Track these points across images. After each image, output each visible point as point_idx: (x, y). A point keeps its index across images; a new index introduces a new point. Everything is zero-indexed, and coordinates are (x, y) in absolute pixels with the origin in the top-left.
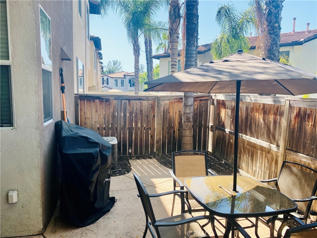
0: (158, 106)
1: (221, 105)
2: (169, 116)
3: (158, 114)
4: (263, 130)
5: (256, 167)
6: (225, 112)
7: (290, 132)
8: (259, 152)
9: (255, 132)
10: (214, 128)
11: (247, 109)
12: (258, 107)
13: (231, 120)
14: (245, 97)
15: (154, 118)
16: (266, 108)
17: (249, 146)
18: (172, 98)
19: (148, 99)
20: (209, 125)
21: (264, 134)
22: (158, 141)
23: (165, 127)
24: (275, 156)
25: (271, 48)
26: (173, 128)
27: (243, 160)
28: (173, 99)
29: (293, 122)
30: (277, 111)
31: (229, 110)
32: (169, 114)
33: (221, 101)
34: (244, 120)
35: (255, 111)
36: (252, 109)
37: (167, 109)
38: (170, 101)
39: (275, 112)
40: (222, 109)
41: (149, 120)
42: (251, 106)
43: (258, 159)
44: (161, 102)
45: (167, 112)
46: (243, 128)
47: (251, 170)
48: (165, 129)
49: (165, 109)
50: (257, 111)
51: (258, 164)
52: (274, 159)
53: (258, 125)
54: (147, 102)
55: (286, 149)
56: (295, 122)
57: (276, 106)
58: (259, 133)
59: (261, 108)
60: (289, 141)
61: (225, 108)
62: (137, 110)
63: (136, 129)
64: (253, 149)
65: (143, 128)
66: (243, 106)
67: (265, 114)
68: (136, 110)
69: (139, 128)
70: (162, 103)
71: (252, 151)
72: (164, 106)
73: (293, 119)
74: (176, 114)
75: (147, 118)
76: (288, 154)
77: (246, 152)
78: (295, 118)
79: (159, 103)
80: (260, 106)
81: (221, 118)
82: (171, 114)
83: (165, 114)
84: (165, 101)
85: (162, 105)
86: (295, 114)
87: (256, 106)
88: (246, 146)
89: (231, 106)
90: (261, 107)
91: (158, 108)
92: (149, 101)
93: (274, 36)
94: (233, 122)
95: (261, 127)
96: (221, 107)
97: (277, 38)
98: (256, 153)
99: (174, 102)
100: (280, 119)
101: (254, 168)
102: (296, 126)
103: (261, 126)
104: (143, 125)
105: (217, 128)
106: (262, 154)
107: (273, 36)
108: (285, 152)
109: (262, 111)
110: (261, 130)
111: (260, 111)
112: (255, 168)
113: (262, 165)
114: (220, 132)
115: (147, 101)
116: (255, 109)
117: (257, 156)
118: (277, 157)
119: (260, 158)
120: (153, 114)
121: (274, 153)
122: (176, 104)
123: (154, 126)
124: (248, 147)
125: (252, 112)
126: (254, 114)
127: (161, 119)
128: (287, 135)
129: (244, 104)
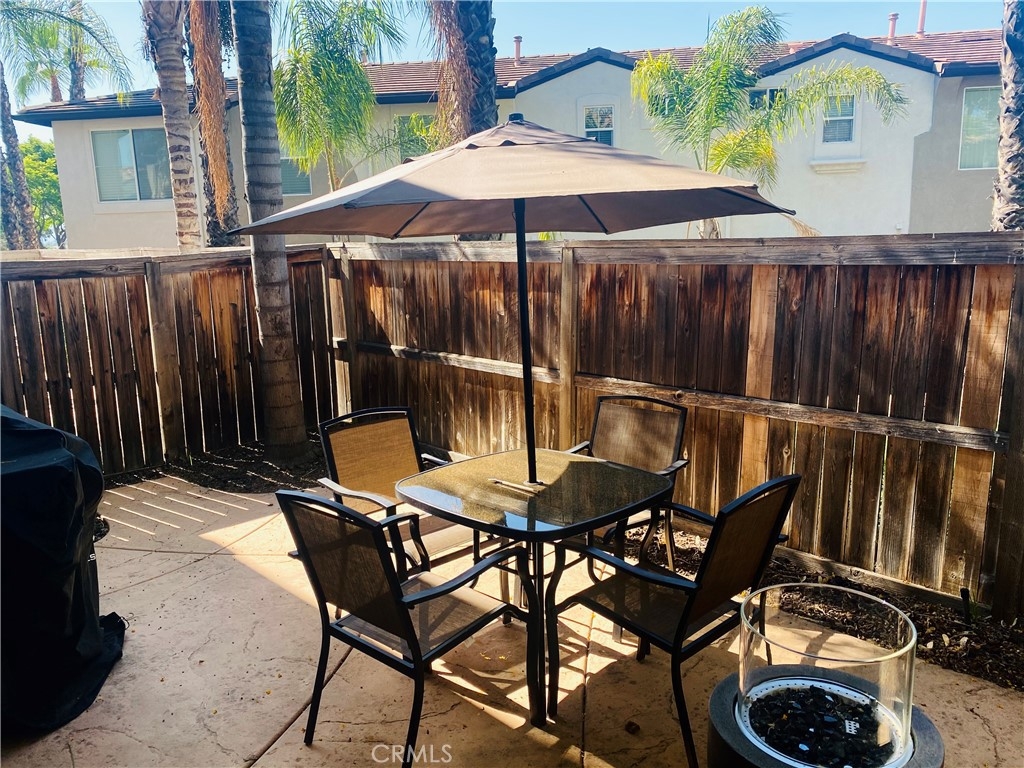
0: (155, 295)
1: (366, 277)
2: (199, 327)
3: (160, 322)
4: (507, 335)
5: (498, 434)
6: (384, 296)
7: (580, 330)
8: (502, 393)
9: (486, 342)
10: (351, 348)
11: (454, 280)
12: (486, 272)
13: (407, 317)
14: (447, 248)
15: (144, 335)
16: (510, 273)
17: (472, 384)
18: (202, 262)
19: (117, 270)
20: (331, 342)
21: (511, 345)
22: (171, 413)
23: (191, 366)
24: (547, 397)
25: (476, 105)
26: (219, 363)
27: (458, 423)
28: (204, 265)
29: (584, 305)
30: (542, 278)
31: (396, 290)
32: (199, 319)
33: (365, 265)
34: (449, 314)
35: (478, 284)
36: (471, 282)
37: (189, 302)
38: (196, 273)
39: (536, 282)
40: (372, 289)
41: (126, 348)
42: (466, 271)
43: (501, 414)
44: (164, 277)
45: (190, 310)
46: (449, 336)
47: (484, 446)
48: (191, 372)
49: (184, 303)
50: (485, 284)
51: (503, 427)
52: (545, 405)
53: (493, 322)
54: (111, 284)
55: (574, 373)
56: (591, 301)
57: (537, 268)
58: (498, 345)
59: (497, 276)
60: (581, 352)
61: (381, 283)
62: (78, 312)
63: (81, 383)
64: (484, 389)
65: (109, 376)
66: (440, 274)
67: (509, 290)
68: (73, 312)
69: (93, 378)
70: (170, 281)
71: (481, 395)
72: (178, 292)
73: (584, 297)
74: (221, 316)
75: (121, 340)
76: (582, 384)
77: (466, 400)
78: (589, 294)
79: (159, 282)
80: (492, 269)
81: (369, 314)
82: (205, 316)
83: (185, 320)
84: (179, 276)
85: (168, 288)
86: (588, 281)
87: (480, 271)
88: (461, 384)
89: (401, 276)
90: (497, 272)
91: (157, 300)
92: (119, 279)
93: (481, 72)
94: (414, 324)
95: (501, 329)
96: (366, 282)
97: (490, 79)
98: (495, 398)
99: (213, 277)
100: (553, 300)
101: (493, 440)
102: (594, 311)
103: (501, 323)
104: (108, 367)
105: (360, 348)
106: (512, 397)
107: (479, 71)
108: (574, 382)
109: (498, 285)
110: (501, 335)
111: (493, 284)
112: (495, 439)
113: (514, 426)
114: (373, 357)
115: (111, 279)
116: (478, 280)
117: (498, 405)
118: (554, 397)
119: (507, 411)
120: (140, 324)
121: (544, 389)
122: (219, 281)
123: (149, 365)
124: (469, 385)
125: (470, 289)
126: (477, 294)
127: (173, 337)
128: (575, 339)
129: (442, 268)
